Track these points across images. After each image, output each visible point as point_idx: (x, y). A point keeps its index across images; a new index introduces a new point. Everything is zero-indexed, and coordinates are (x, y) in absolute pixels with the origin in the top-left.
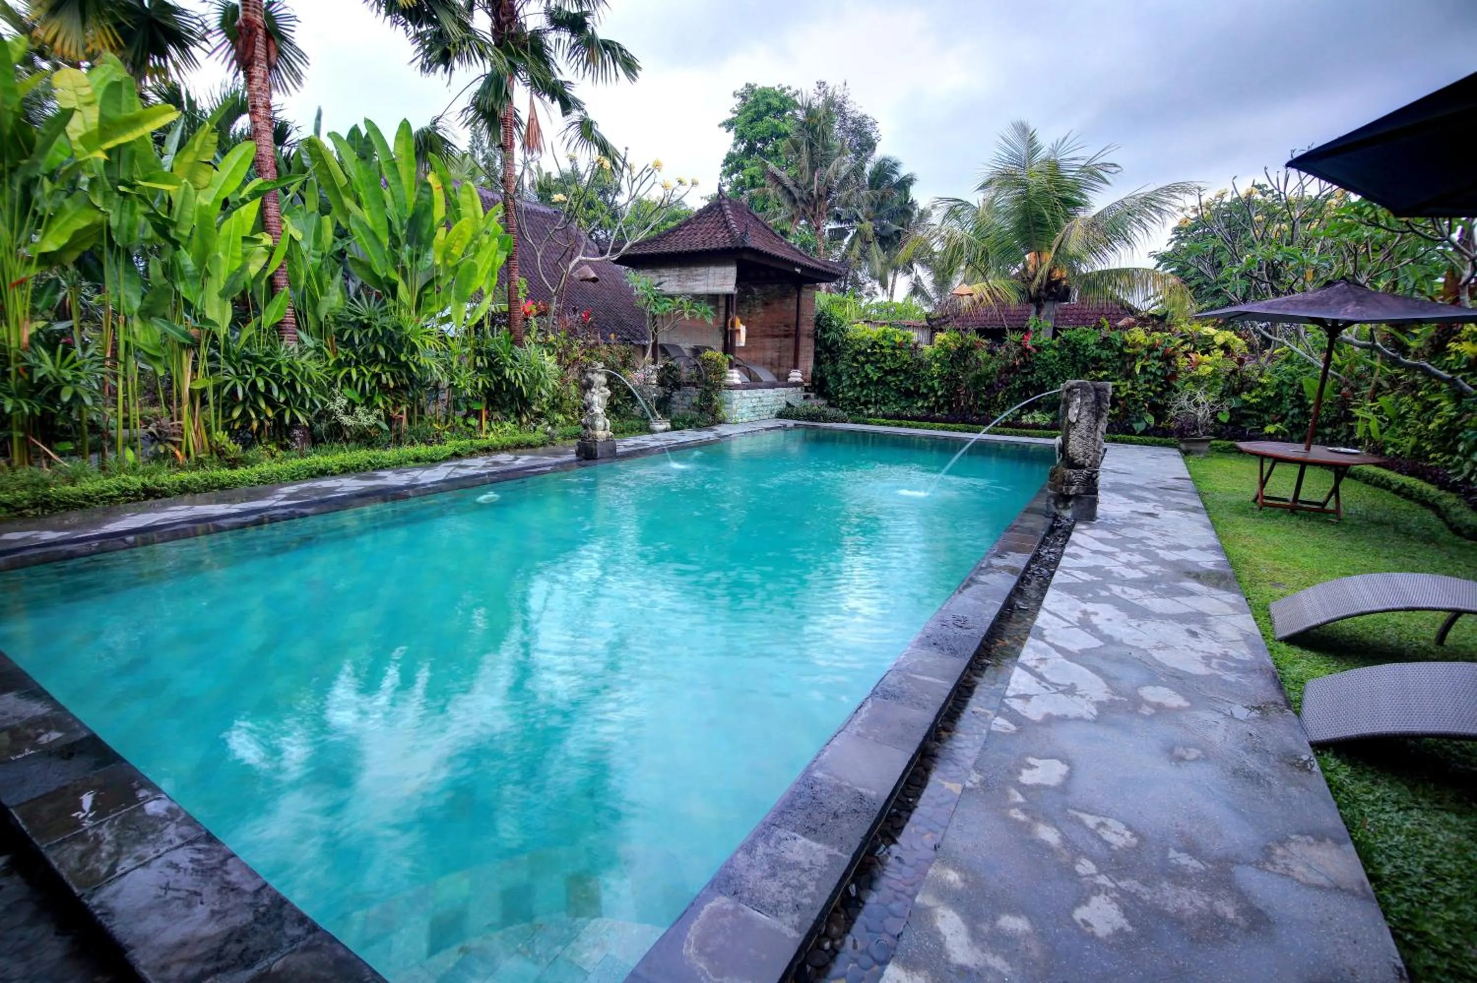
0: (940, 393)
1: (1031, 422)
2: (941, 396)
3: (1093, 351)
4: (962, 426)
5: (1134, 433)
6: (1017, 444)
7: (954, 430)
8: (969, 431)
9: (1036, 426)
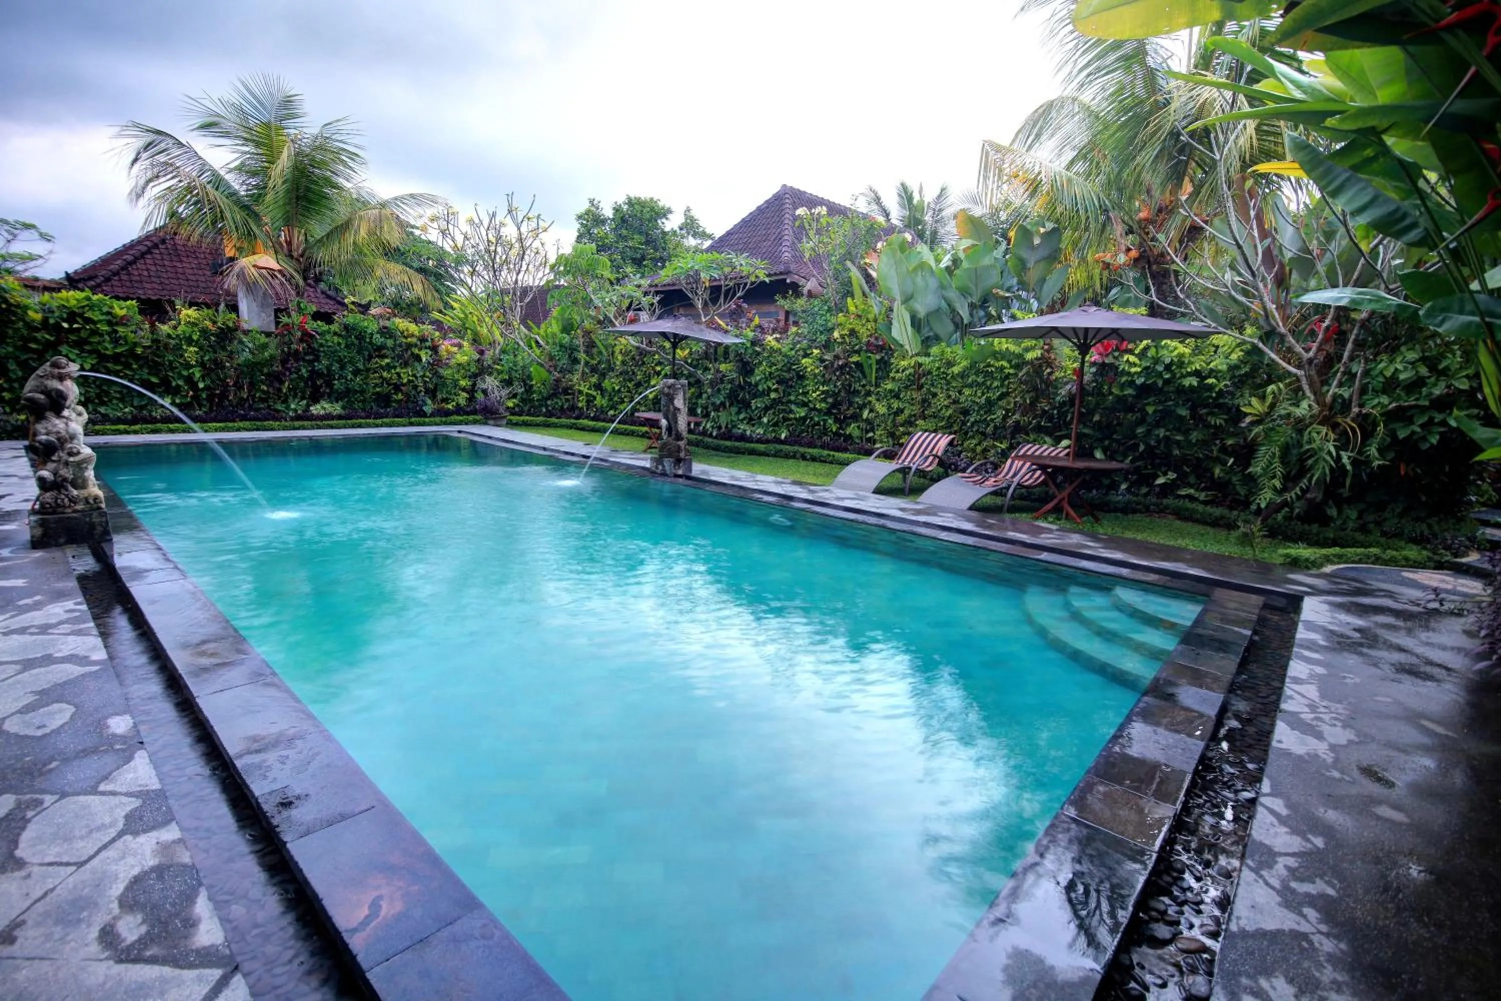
0: (201, 385)
1: (322, 412)
2: (203, 390)
3: (378, 339)
4: (247, 424)
5: (424, 415)
6: (310, 438)
7: (238, 430)
8: (258, 430)
9: (328, 417)
